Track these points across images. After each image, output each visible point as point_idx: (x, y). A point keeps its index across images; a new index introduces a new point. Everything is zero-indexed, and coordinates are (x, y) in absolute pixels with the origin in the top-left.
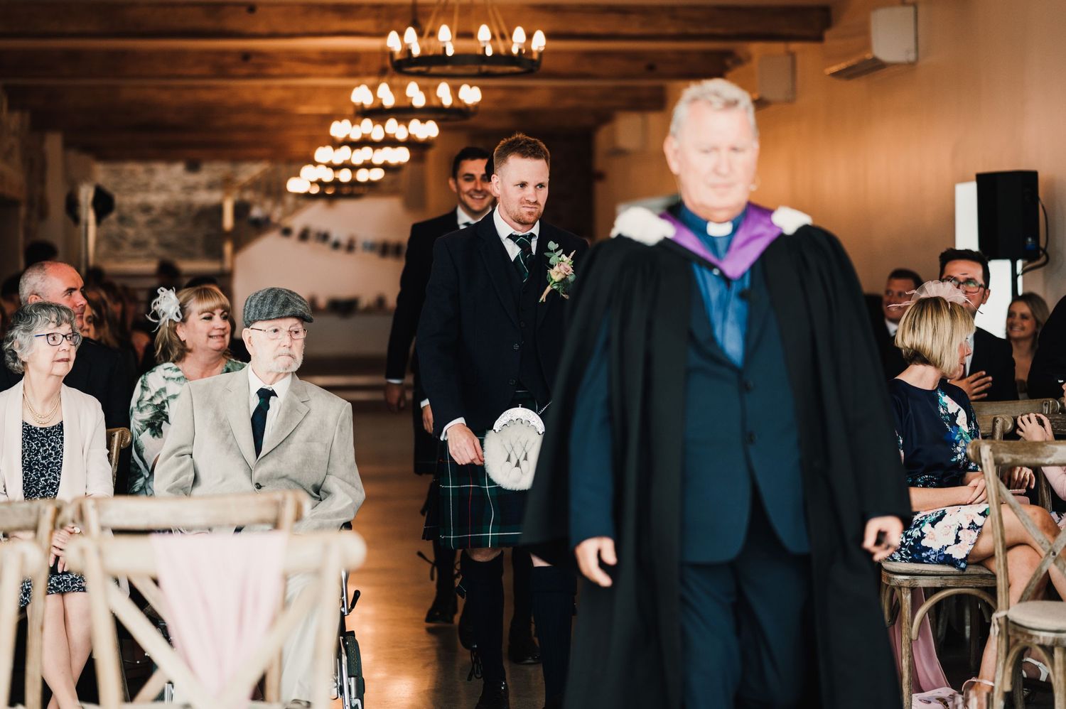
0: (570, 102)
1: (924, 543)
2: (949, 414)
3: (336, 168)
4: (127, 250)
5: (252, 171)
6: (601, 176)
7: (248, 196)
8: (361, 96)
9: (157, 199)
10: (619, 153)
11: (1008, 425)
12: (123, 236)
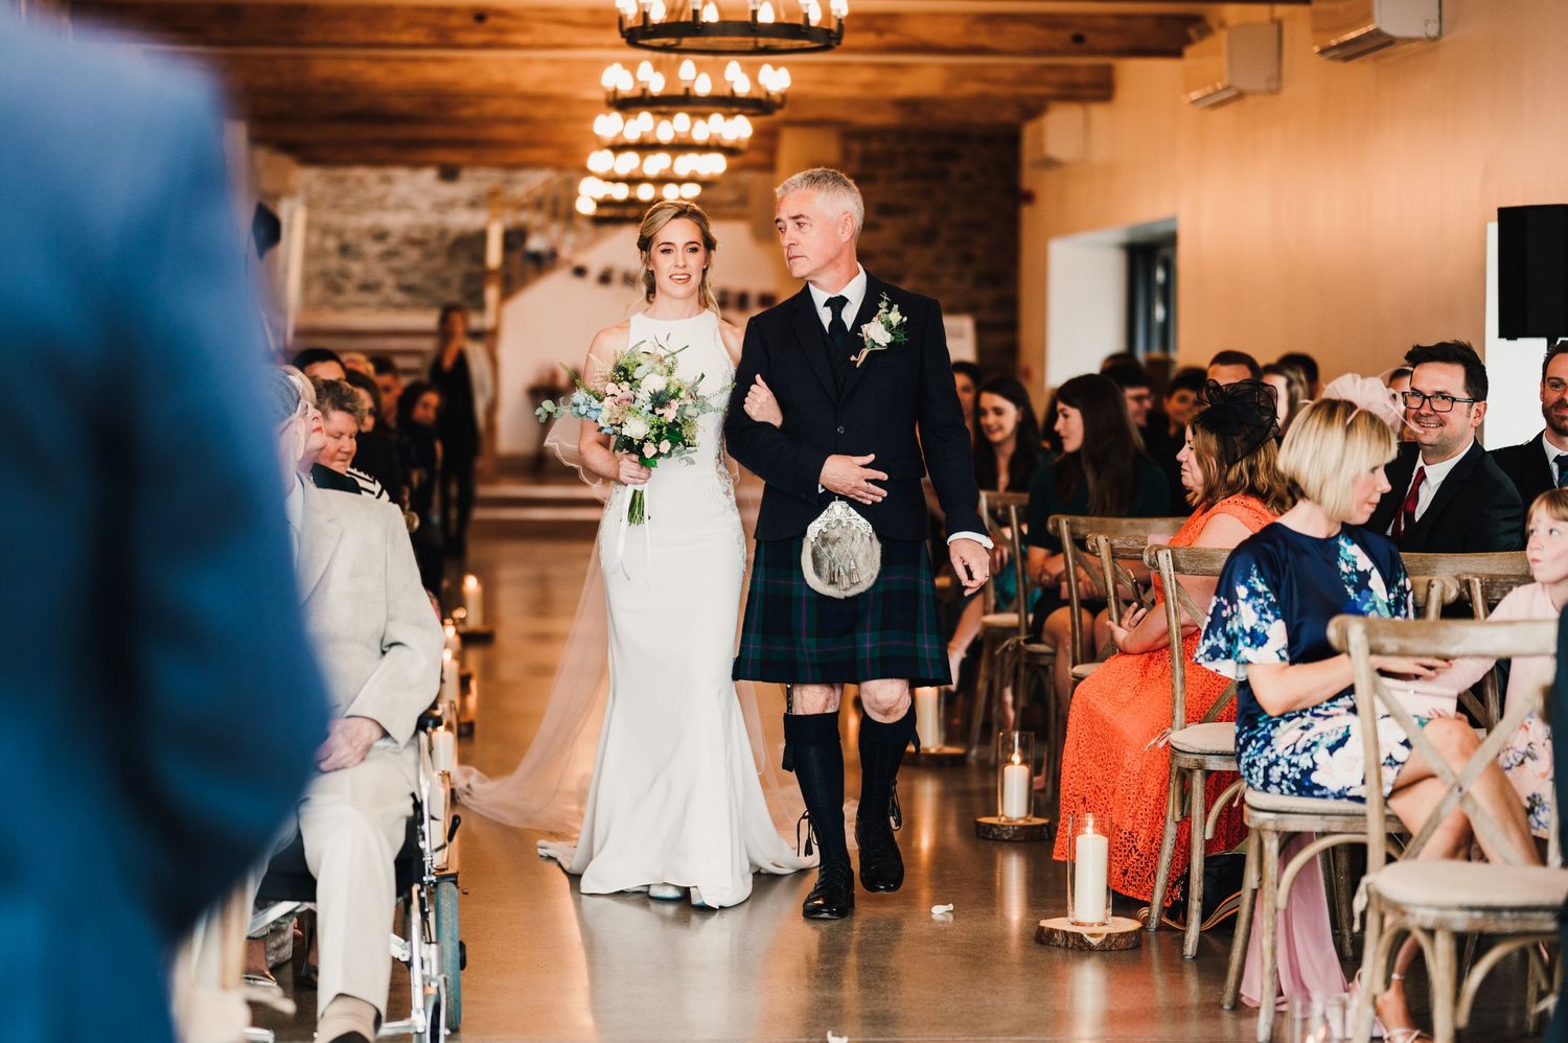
0: (972, 88)
1: (1315, 778)
2: (1358, 573)
4: (352, 296)
5: (534, 181)
6: (1029, 198)
7: (525, 217)
8: (616, 78)
9: (396, 222)
10: (1049, 163)
11: (1450, 592)
12: (345, 275)
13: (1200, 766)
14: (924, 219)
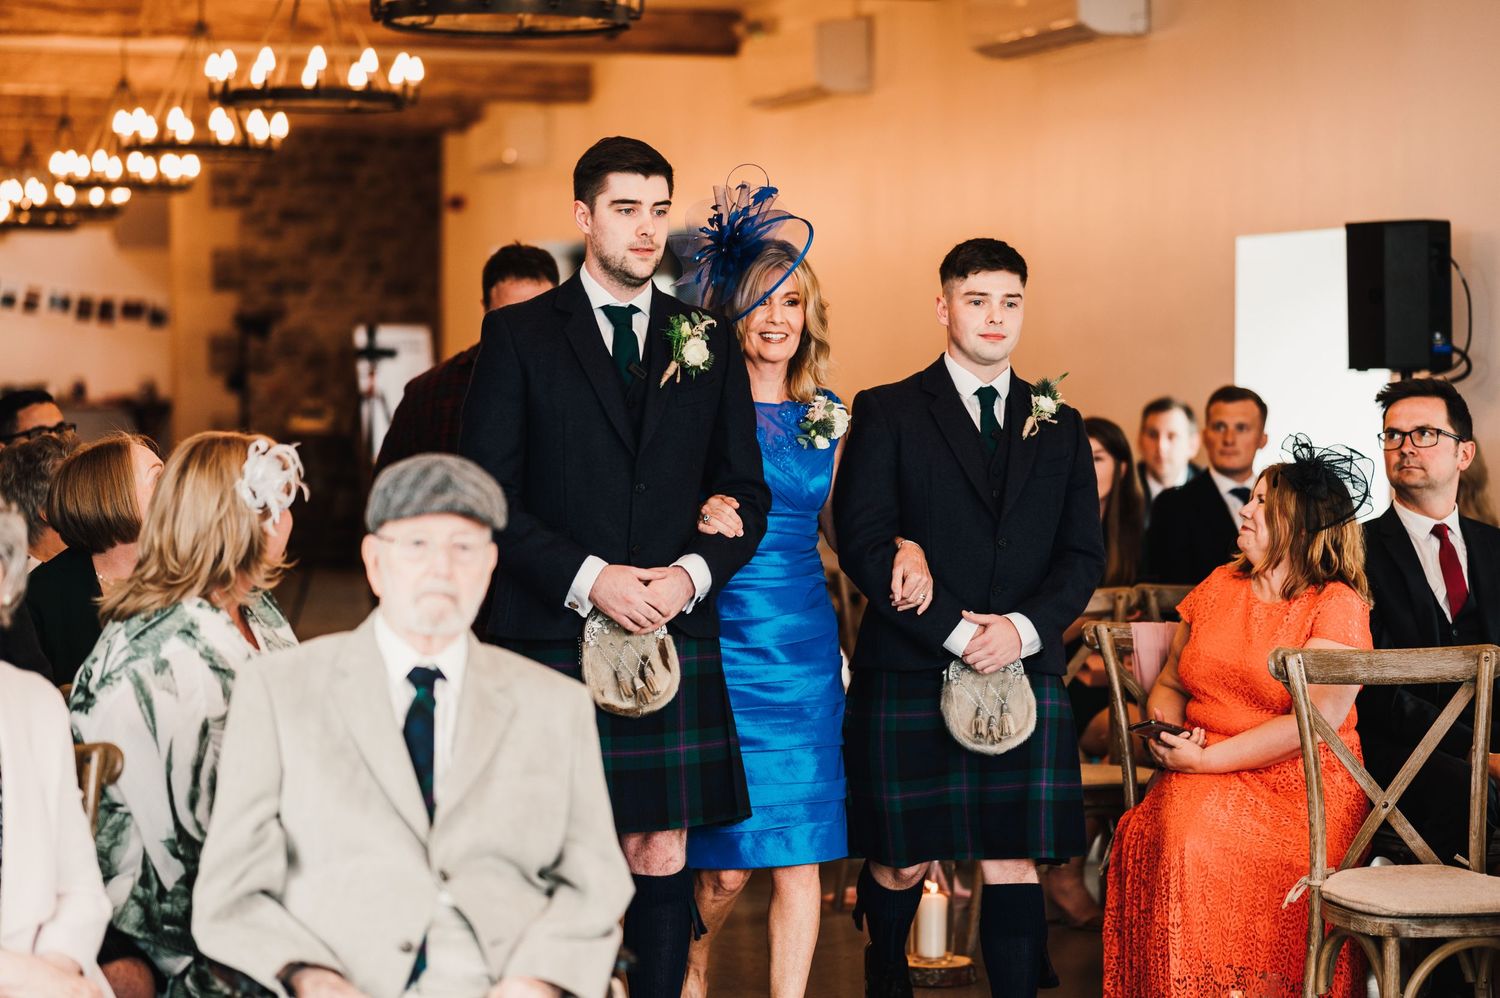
3: (82, 186)
6: (456, 204)
13: (1396, 933)
14: (328, 226)
